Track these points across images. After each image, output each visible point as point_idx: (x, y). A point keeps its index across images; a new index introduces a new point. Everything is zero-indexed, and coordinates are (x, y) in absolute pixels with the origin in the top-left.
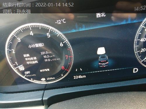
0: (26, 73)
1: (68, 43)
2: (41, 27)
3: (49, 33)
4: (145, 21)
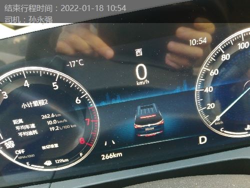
0: (18, 152)
1: (88, 98)
2: (42, 73)
3: (56, 83)
4: (209, 60)
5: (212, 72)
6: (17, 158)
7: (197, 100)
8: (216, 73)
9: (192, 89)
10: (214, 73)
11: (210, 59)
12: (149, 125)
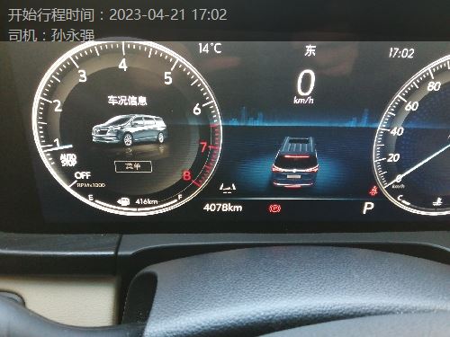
0: (78, 175)
1: (214, 109)
2: (153, 52)
3: (170, 73)
4: (409, 86)
5: (409, 105)
6: (75, 185)
7: (377, 145)
8: (415, 107)
9: (374, 126)
10: (412, 108)
11: (412, 83)
12: (295, 171)
